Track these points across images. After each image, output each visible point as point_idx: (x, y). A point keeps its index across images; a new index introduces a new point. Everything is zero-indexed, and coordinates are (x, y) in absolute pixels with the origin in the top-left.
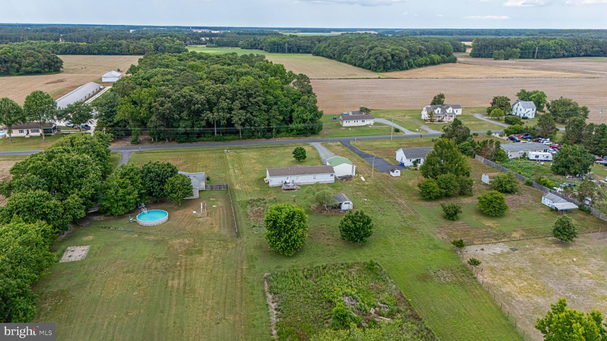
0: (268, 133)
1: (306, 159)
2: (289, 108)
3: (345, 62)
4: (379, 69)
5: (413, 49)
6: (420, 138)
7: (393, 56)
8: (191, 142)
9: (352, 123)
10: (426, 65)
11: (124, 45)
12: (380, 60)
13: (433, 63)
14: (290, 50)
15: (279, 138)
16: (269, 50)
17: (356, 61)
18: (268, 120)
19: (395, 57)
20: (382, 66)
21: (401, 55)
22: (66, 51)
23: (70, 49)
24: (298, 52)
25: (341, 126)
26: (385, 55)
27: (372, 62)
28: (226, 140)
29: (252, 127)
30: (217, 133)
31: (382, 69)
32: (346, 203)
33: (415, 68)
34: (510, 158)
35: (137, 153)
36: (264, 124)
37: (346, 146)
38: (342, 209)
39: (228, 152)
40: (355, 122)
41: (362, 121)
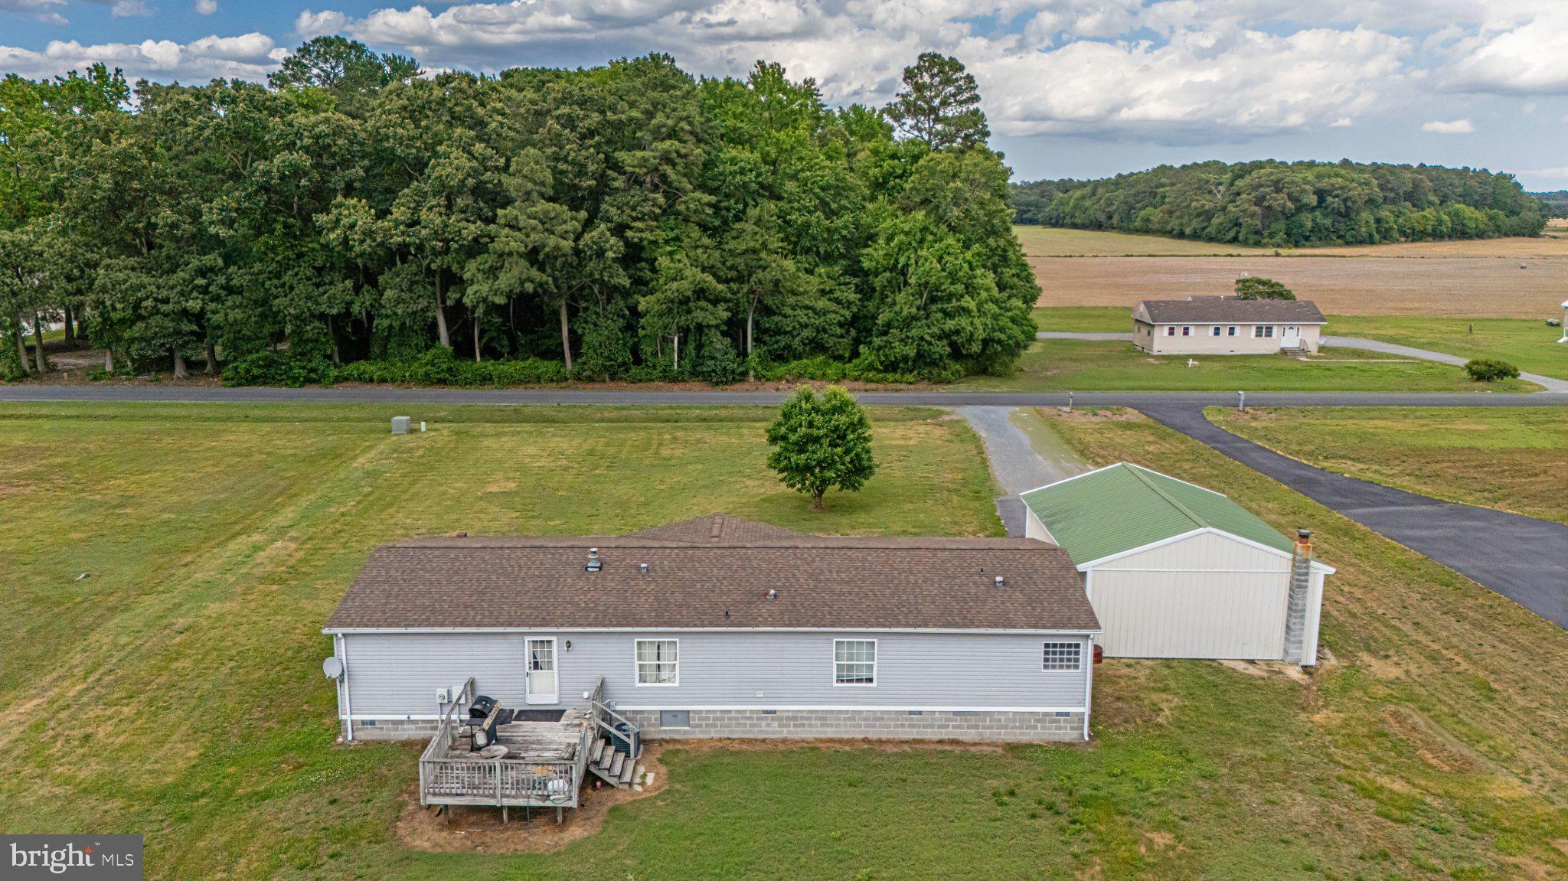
2: (848, 217)
3: (1146, 230)
4: (1271, 235)
5: (1391, 178)
7: (1321, 194)
9: (1201, 340)
10: (1437, 235)
12: (1274, 204)
13: (1461, 233)
15: (783, 385)
17: (1185, 220)
19: (1330, 199)
20: (1281, 225)
21: (1351, 193)
25: (1144, 353)
26: (1294, 190)
27: (1244, 211)
31: (1282, 235)
33: (1398, 241)
37: (1183, 429)
39: (412, 431)
40: (1217, 332)
41: (1259, 329)
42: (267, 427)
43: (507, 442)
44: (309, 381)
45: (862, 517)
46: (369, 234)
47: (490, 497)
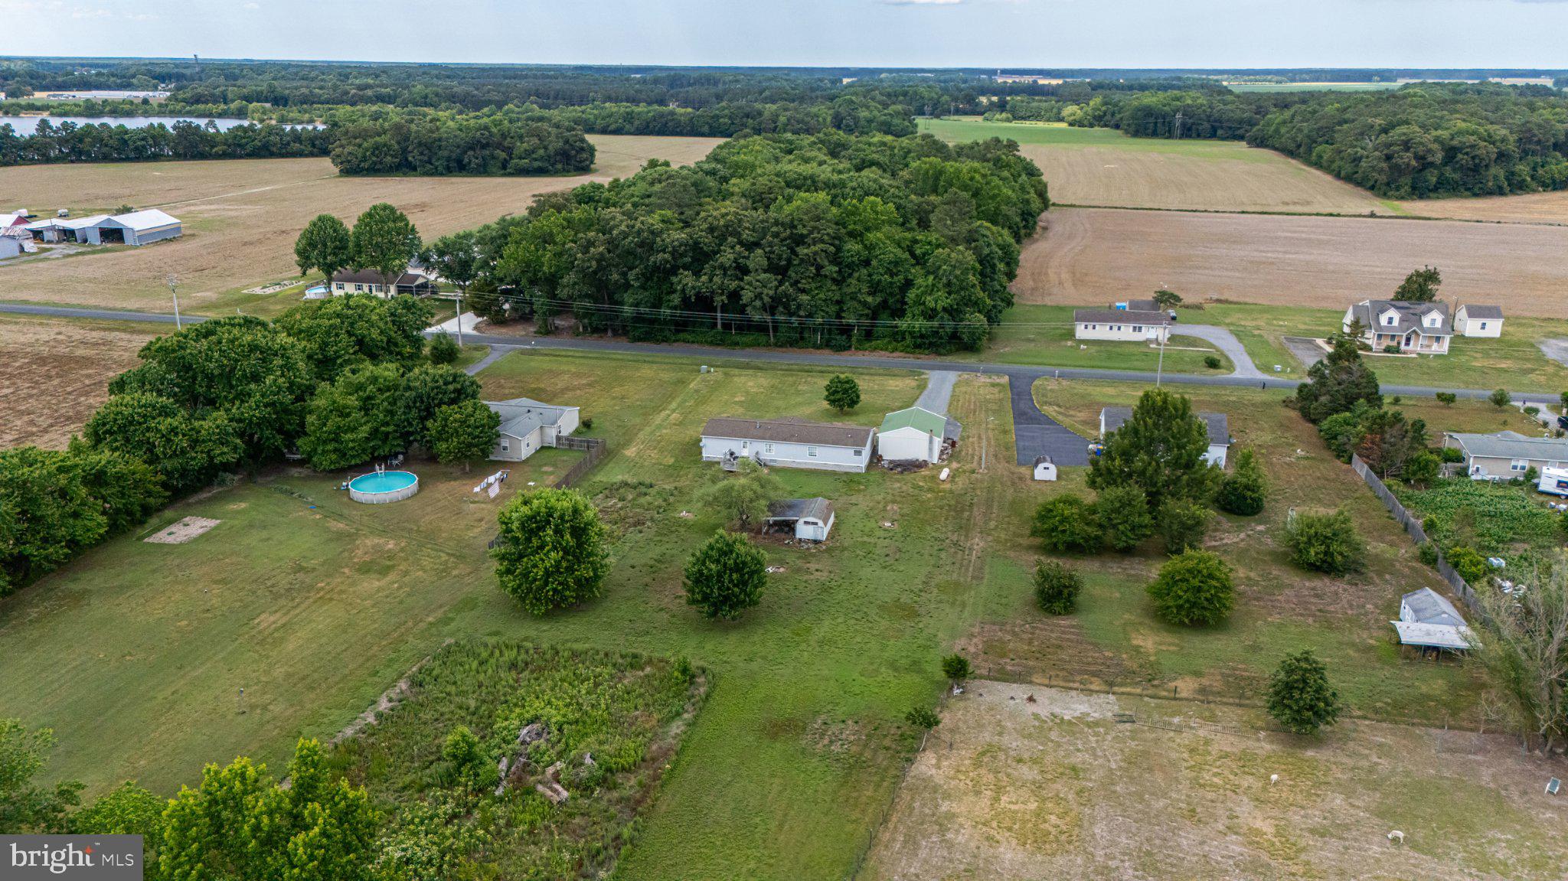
0: (838, 337)
1: (856, 407)
2: (901, 277)
3: (1318, 165)
6: (1259, 389)
7: (1451, 152)
8: (658, 341)
9: (1102, 332)
11: (766, 114)
12: (1402, 162)
14: (1189, 129)
15: (867, 353)
16: (1133, 128)
17: (1344, 164)
18: (838, 302)
20: (1406, 180)
21: (1482, 151)
22: (648, 127)
23: (655, 124)
24: (1213, 135)
25: (1070, 337)
26: (1422, 149)
28: (737, 344)
29: (794, 319)
30: (724, 325)
31: (1407, 189)
32: (806, 523)
33: (1535, 192)
34: (1473, 477)
35: (523, 352)
36: (827, 313)
37: (1014, 388)
38: (798, 536)
39: (709, 372)
40: (1111, 328)
41: (1135, 328)
42: (655, 367)
43: (743, 379)
44: (663, 341)
45: (854, 418)
46: (693, 288)
47: (736, 403)
